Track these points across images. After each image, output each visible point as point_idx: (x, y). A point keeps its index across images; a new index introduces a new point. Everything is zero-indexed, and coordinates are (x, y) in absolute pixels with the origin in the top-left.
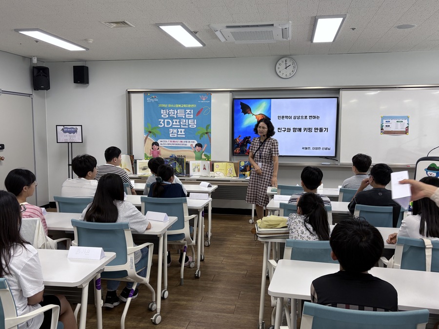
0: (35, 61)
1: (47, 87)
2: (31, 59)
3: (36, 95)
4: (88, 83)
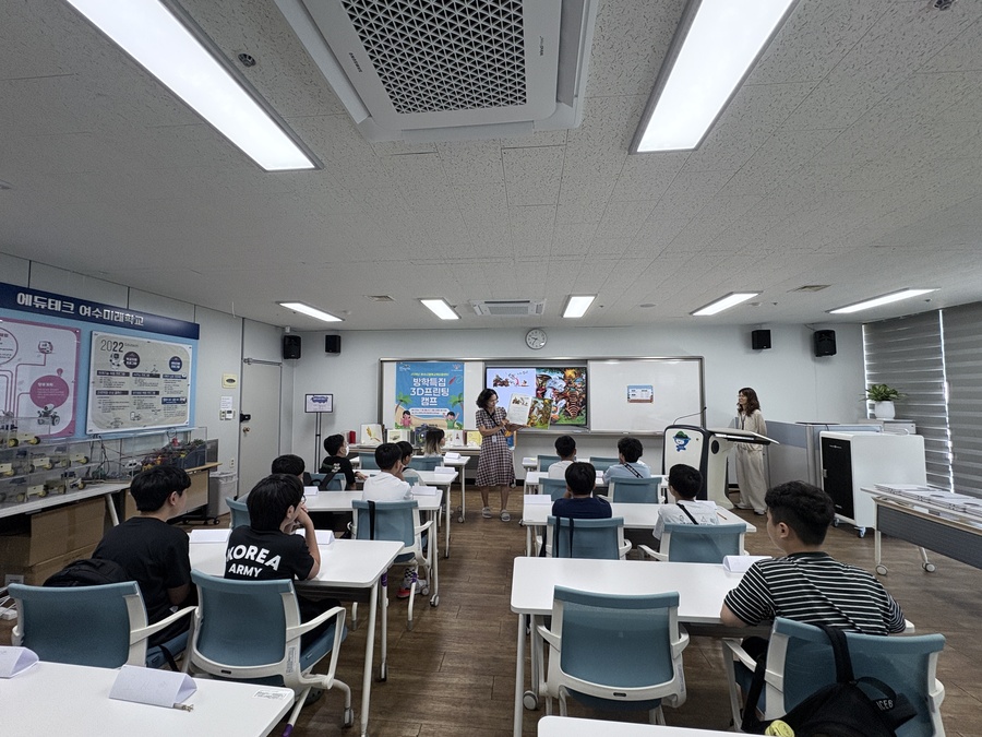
0: (288, 330)
1: (298, 356)
2: (284, 329)
3: (285, 364)
4: (340, 352)
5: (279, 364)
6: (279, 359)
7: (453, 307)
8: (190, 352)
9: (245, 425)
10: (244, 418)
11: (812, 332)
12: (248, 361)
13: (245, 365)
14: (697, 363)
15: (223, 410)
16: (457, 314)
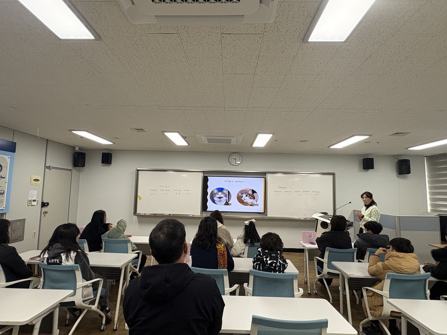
0: (77, 149)
1: (83, 165)
2: (74, 148)
4: (111, 163)
5: (70, 170)
6: (70, 167)
7: (184, 138)
8: (8, 161)
9: (44, 209)
10: (44, 205)
11: (397, 160)
12: (49, 168)
13: (47, 170)
14: (331, 177)
15: (30, 199)
16: (187, 142)
